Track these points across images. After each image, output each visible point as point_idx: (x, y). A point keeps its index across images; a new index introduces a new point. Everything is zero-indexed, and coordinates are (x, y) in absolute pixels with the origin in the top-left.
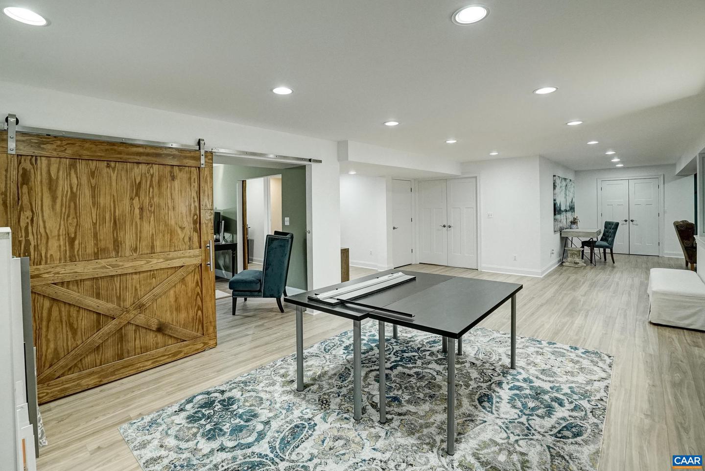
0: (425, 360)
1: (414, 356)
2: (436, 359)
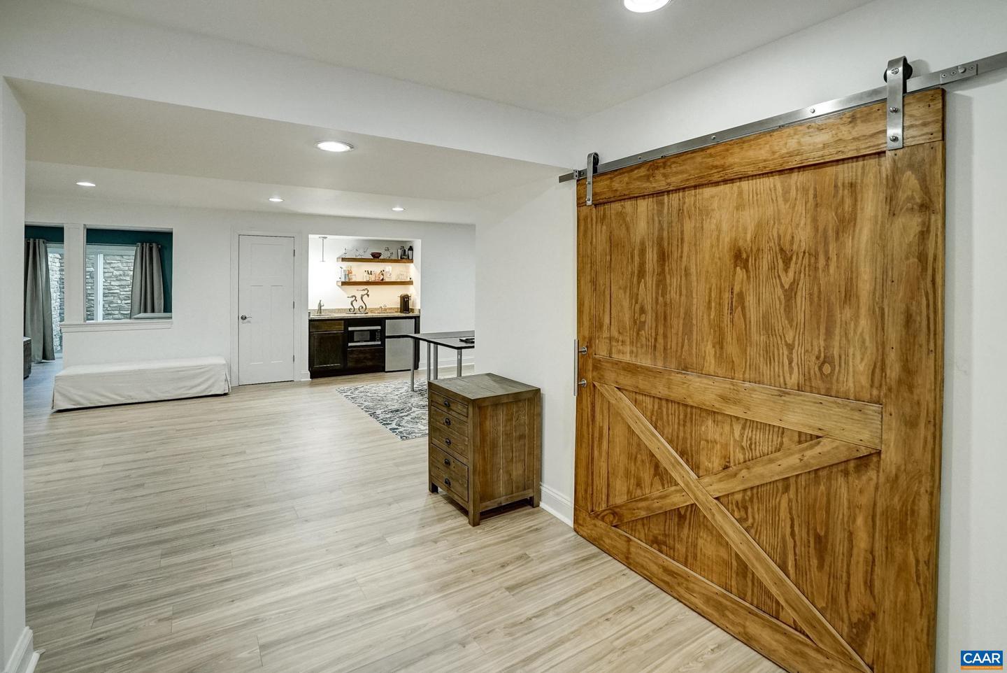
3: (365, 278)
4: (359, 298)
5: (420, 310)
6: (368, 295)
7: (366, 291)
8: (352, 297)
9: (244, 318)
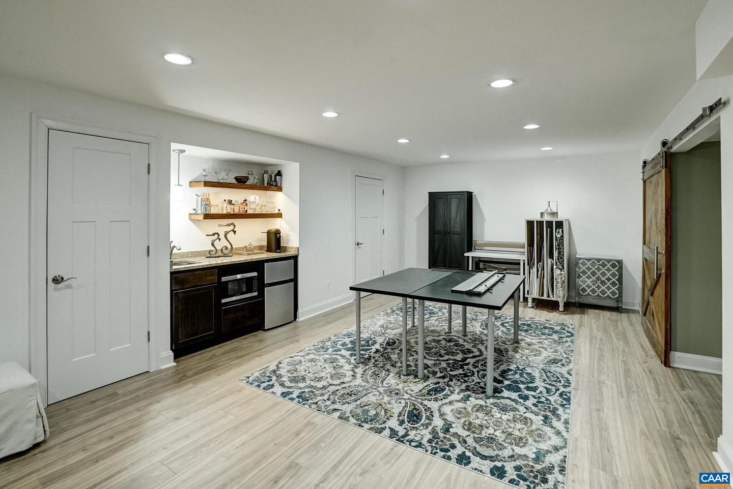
0: (440, 367)
1: (451, 370)
2: (429, 369)
3: (226, 209)
4: (222, 236)
5: (298, 248)
6: (235, 232)
7: (232, 227)
8: (214, 235)
9: (57, 281)
